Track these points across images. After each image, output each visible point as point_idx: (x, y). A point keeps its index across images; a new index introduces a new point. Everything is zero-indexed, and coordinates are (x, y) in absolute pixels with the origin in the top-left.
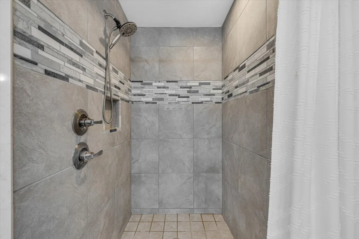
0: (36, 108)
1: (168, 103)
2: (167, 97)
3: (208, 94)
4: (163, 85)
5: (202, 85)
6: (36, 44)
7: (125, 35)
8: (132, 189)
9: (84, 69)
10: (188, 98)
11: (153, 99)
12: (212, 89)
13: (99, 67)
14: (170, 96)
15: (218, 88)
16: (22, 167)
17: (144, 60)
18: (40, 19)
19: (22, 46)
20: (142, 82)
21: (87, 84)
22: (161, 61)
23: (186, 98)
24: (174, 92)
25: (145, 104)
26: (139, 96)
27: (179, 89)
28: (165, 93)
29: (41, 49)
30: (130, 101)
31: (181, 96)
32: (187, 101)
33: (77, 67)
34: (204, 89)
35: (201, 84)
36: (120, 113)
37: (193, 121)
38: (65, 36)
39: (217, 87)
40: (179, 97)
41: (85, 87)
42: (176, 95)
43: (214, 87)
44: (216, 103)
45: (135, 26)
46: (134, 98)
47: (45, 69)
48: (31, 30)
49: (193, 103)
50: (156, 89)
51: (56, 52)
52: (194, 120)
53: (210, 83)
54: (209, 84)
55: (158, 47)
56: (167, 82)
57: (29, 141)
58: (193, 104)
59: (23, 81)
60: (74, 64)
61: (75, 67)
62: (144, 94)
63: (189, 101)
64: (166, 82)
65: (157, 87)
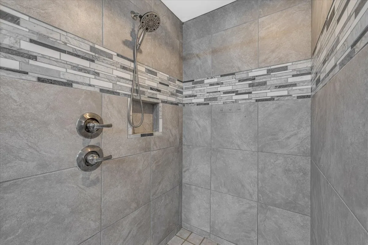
0: (25, 112)
1: (222, 103)
2: (221, 95)
3: (284, 84)
4: (217, 81)
5: (272, 72)
6: (26, 55)
7: (149, 30)
8: (183, 199)
9: (97, 74)
10: (250, 95)
11: (205, 99)
12: (291, 76)
13: (122, 70)
14: (225, 94)
15: (302, 72)
16: (7, 163)
17: (195, 56)
18: (33, 33)
19: (8, 59)
20: (193, 81)
21: (101, 88)
22: (214, 52)
23: (247, 95)
24: (229, 88)
25: (196, 107)
26: (190, 97)
27: (236, 84)
28: (219, 90)
29: (32, 59)
30: (179, 103)
31: (239, 93)
32: (248, 99)
33: (85, 73)
34: (275, 78)
35: (270, 71)
36: (160, 117)
37: (257, 126)
38: (68, 45)
39: (300, 71)
40: (236, 94)
41: (99, 91)
42: (233, 92)
43: (295, 73)
44: (299, 97)
45: (156, 16)
46: (186, 100)
47: (38, 77)
48: (20, 44)
49: (257, 101)
50: (208, 87)
51: (54, 61)
52: (260, 125)
53: (287, 66)
54: (285, 68)
55: (210, 36)
56: (222, 76)
57: (15, 141)
58: (257, 103)
59: (8, 89)
60: (81, 70)
61: (83, 72)
62: (195, 94)
63: (251, 99)
64: (220, 76)
65: (209, 85)
